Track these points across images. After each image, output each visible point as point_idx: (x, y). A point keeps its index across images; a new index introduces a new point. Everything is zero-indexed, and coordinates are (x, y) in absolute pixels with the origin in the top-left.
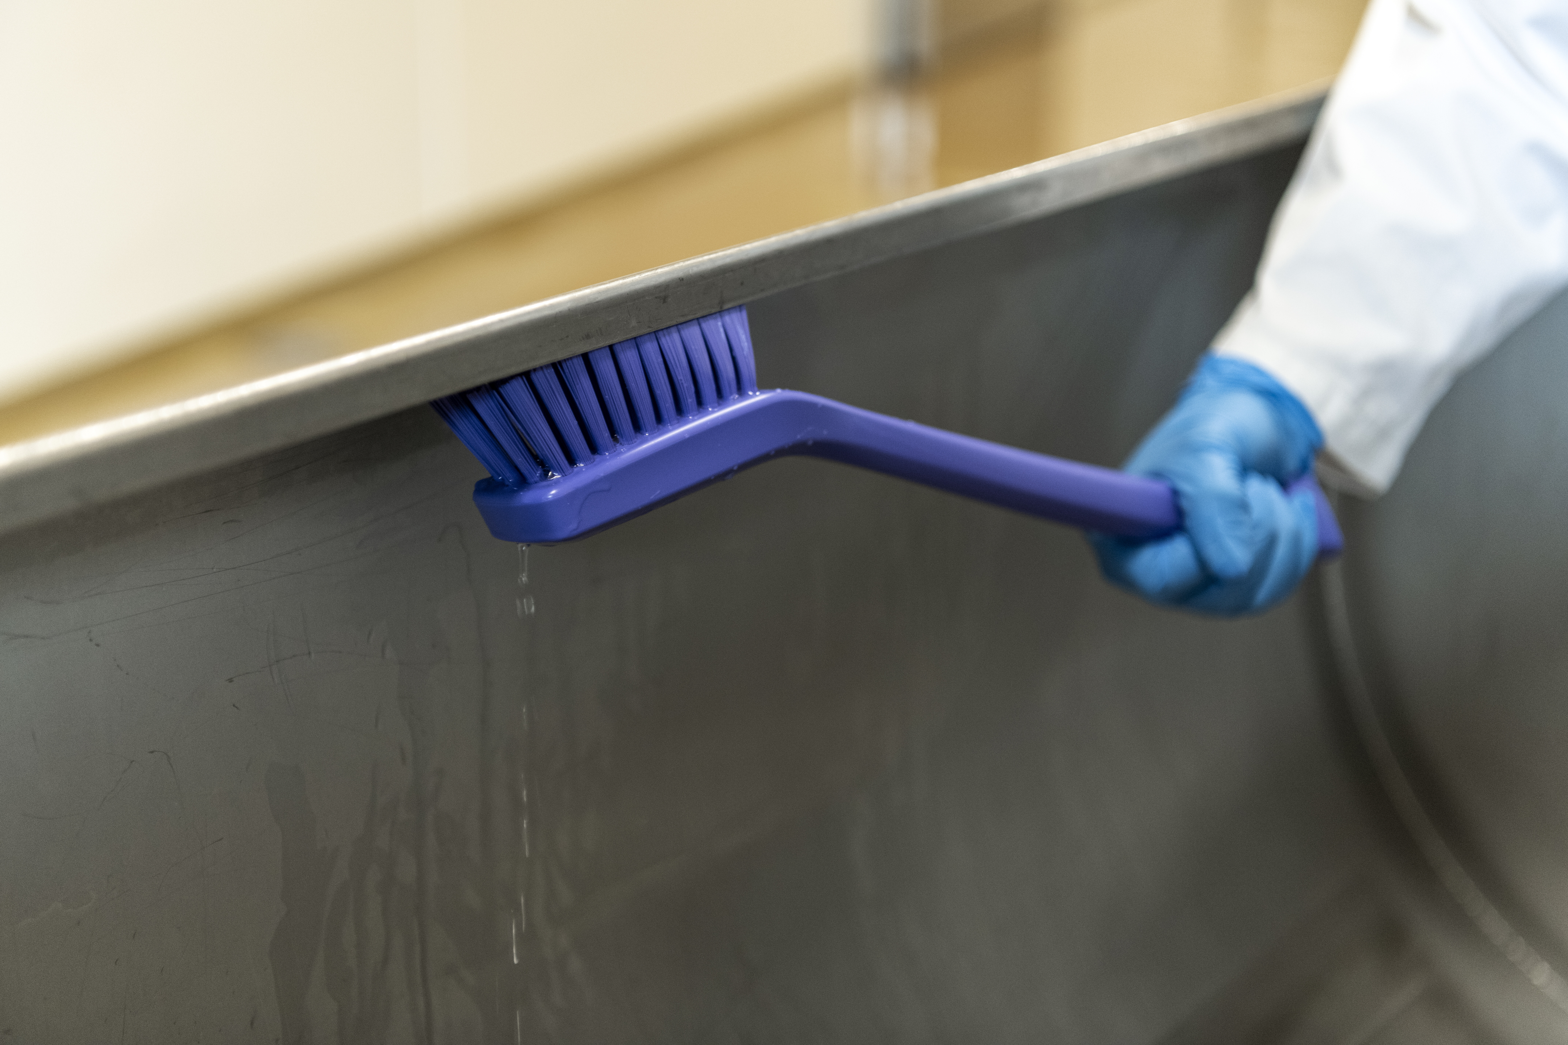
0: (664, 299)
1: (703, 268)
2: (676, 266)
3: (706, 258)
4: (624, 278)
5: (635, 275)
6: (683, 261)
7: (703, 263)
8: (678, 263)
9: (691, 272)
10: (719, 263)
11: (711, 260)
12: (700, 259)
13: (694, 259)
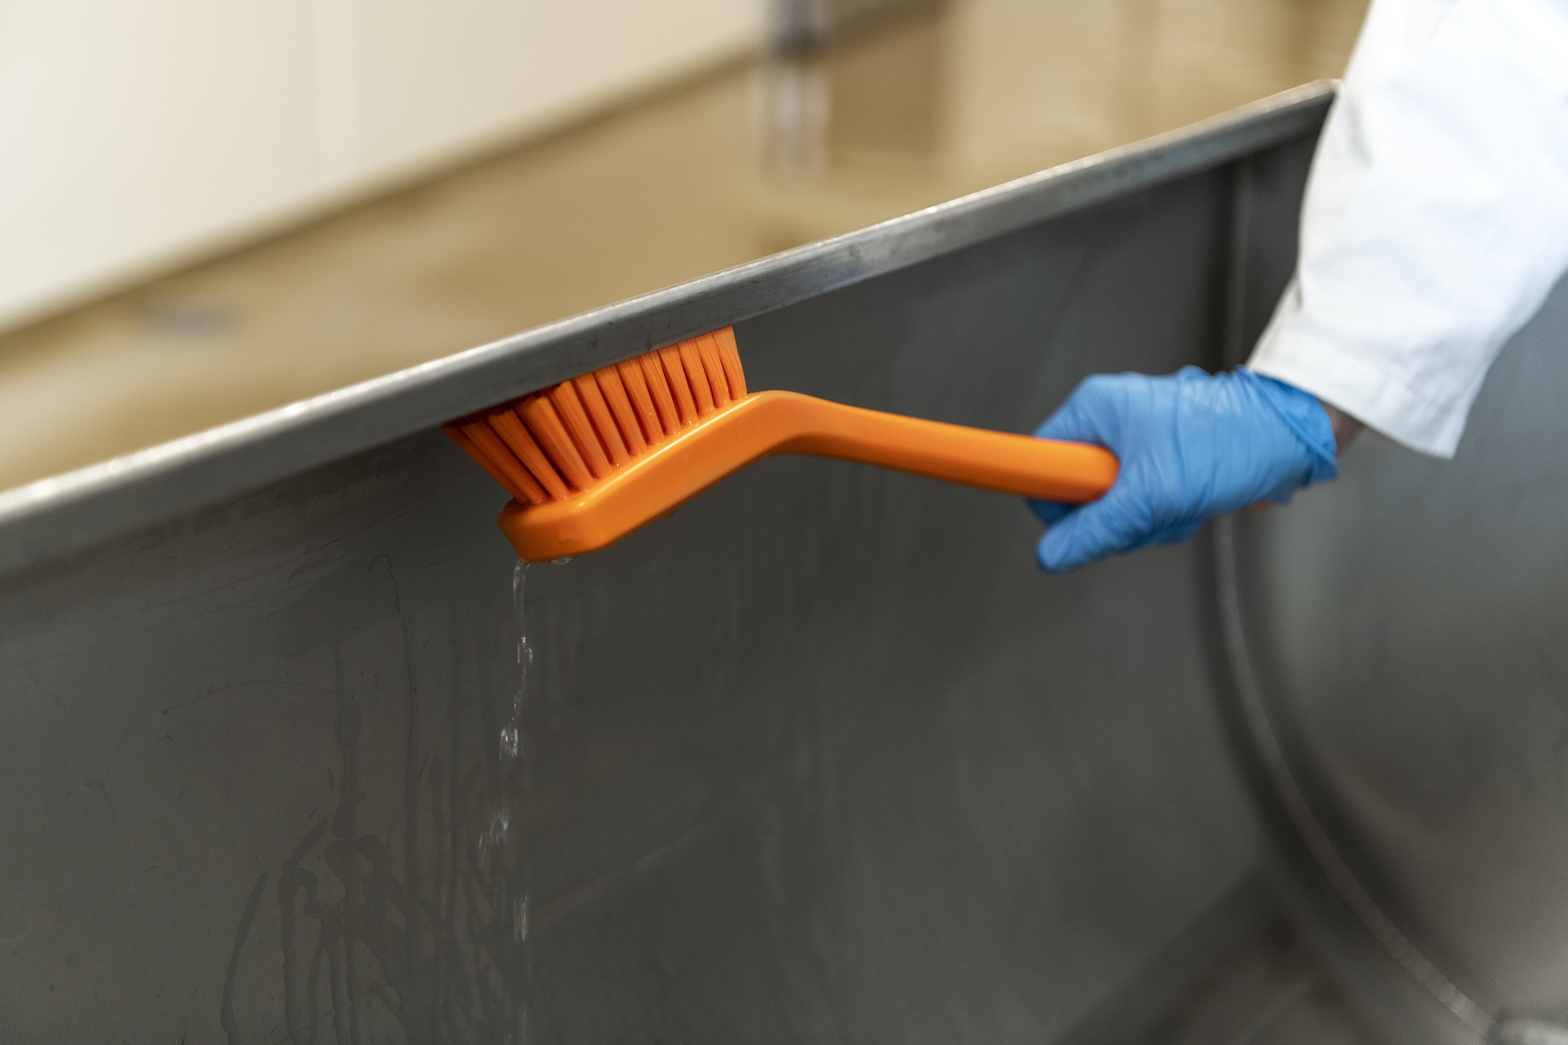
0: (594, 343)
1: (632, 311)
2: (606, 310)
3: (634, 301)
4: (555, 323)
5: (565, 320)
6: (613, 305)
7: (631, 306)
8: (607, 307)
9: (619, 316)
10: (648, 306)
11: (638, 303)
12: (629, 303)
13: (623, 302)
